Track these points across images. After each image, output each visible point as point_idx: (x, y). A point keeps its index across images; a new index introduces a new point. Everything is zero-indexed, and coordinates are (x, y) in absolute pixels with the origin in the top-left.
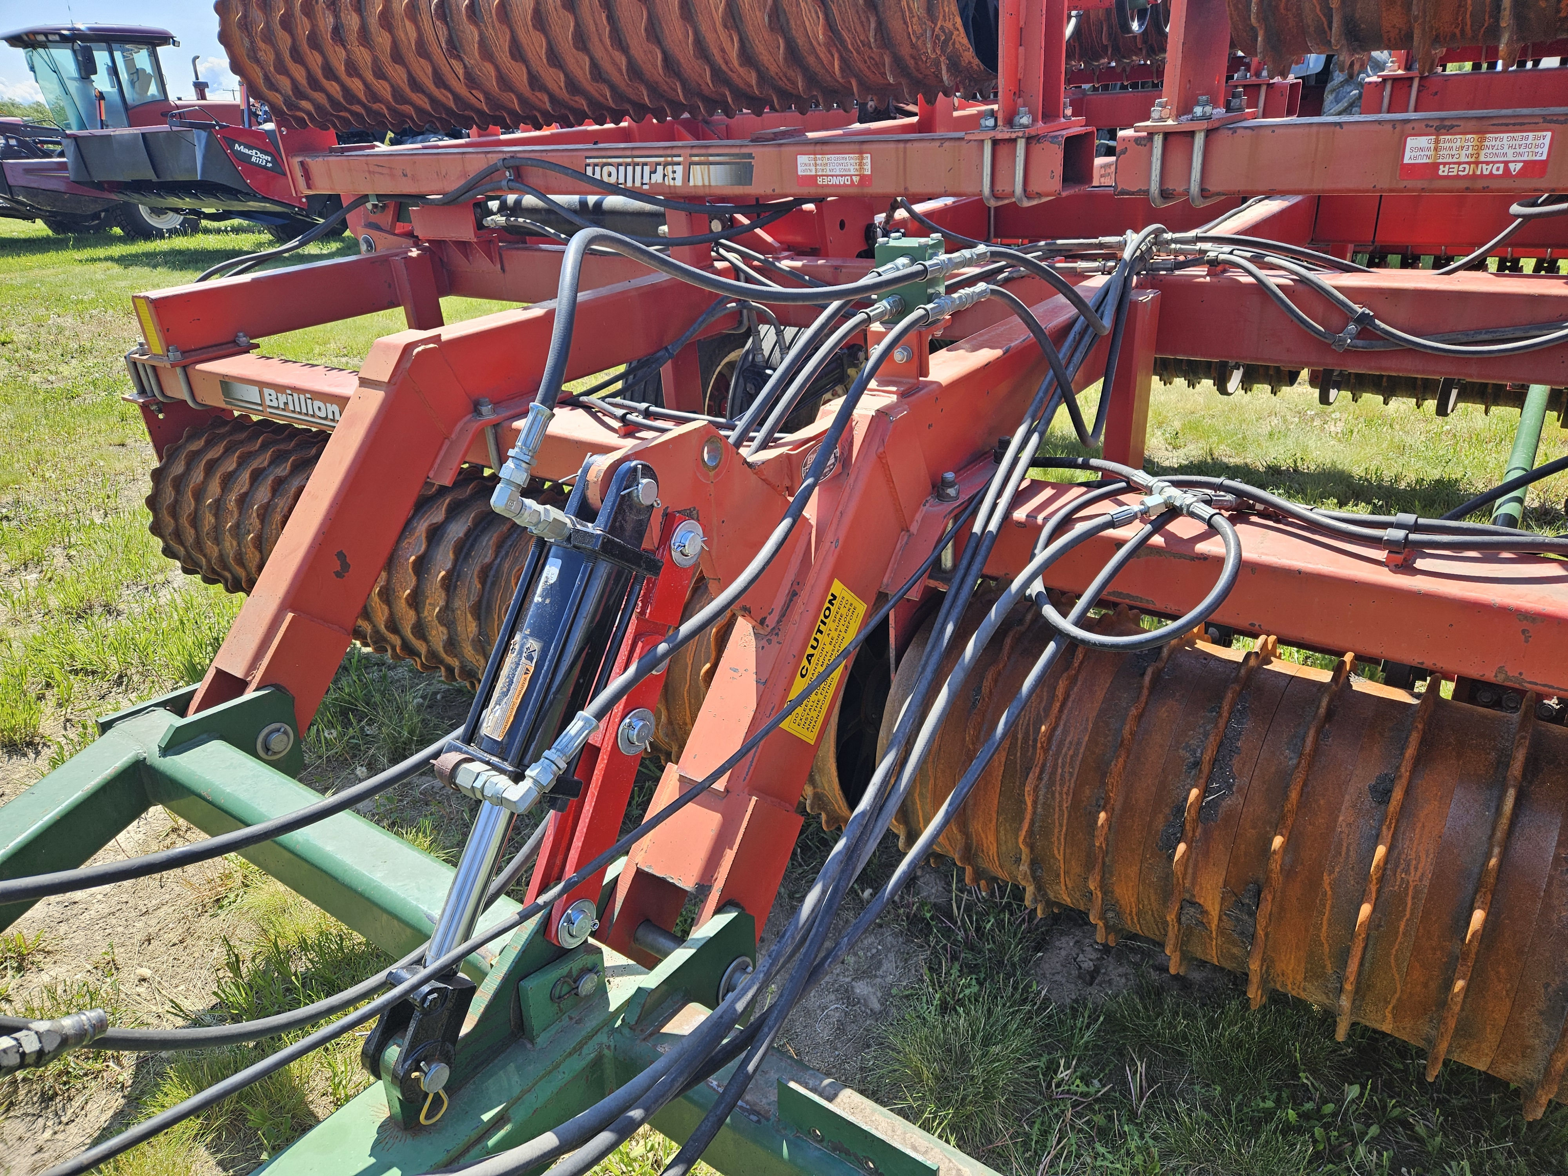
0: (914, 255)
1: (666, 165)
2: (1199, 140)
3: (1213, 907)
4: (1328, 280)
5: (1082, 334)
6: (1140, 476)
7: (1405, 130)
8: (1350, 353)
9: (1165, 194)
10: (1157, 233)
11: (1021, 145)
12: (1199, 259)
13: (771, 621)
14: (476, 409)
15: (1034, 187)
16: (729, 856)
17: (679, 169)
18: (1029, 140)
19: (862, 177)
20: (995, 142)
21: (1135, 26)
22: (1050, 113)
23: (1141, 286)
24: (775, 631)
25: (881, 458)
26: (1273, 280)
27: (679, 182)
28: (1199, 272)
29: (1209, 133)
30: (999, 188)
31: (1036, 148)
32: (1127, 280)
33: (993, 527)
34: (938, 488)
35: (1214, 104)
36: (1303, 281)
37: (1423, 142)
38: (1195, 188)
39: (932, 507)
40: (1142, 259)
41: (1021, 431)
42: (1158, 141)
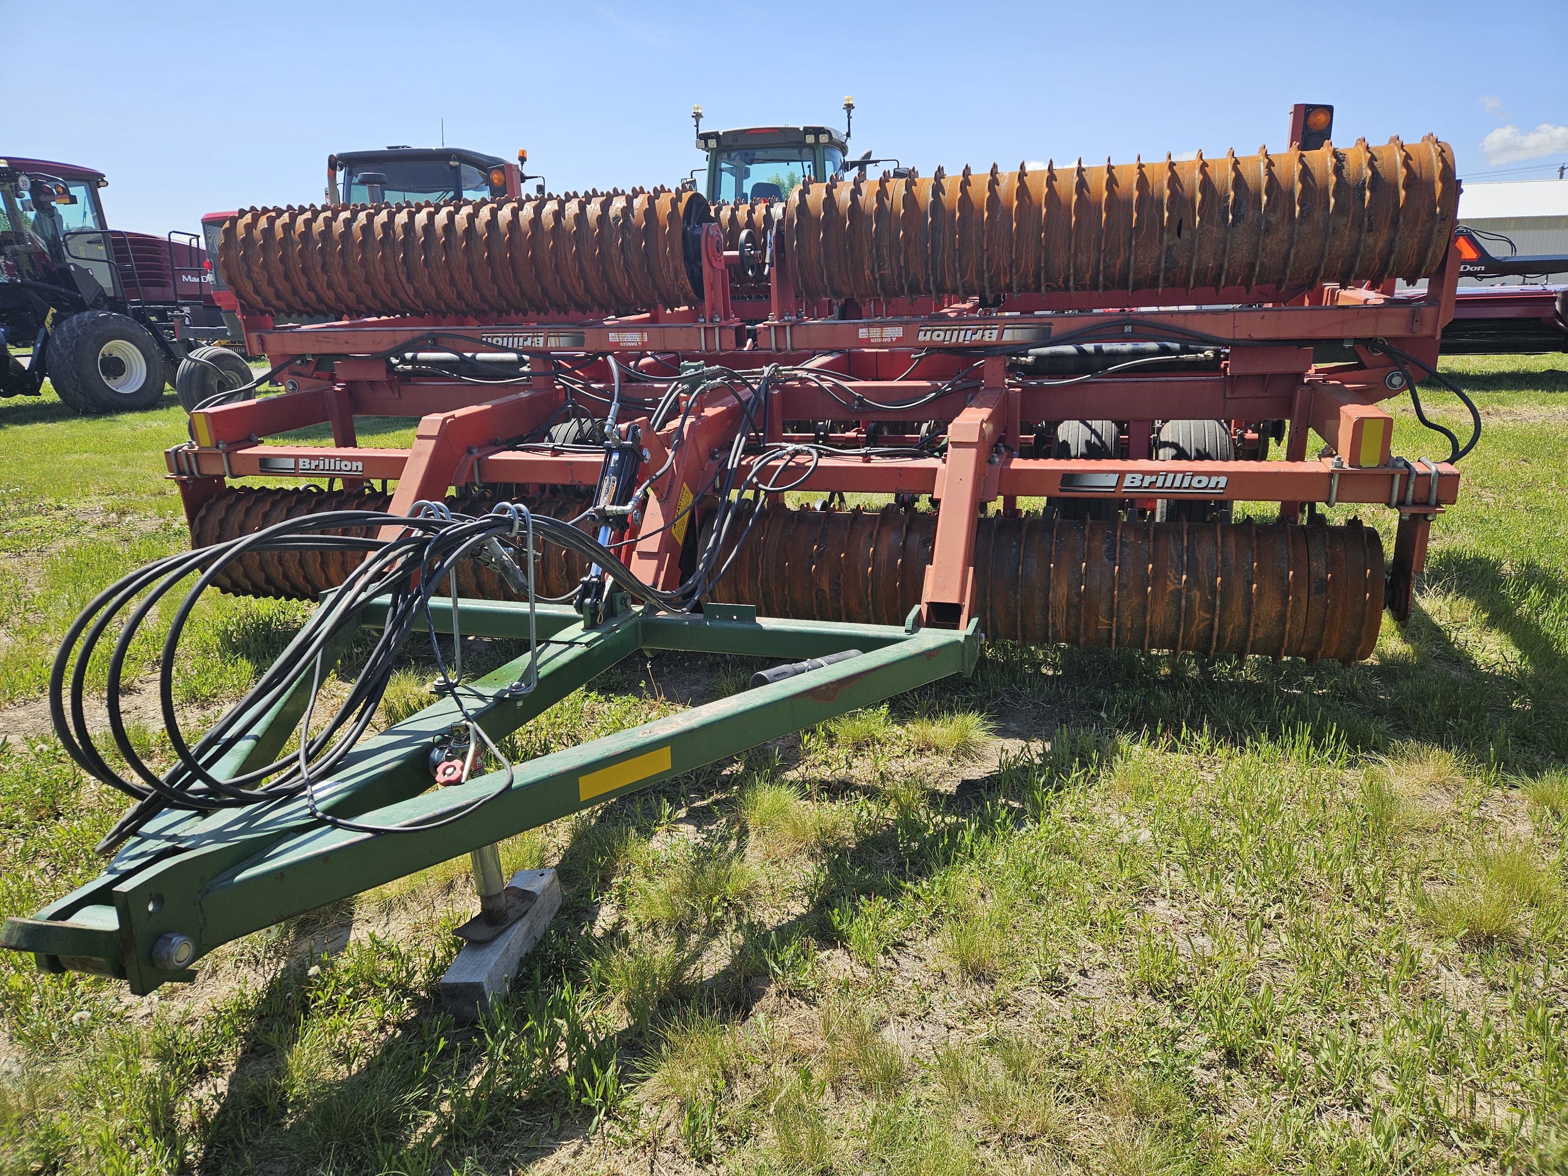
0: (697, 368)
1: (533, 337)
2: (788, 329)
3: (827, 589)
4: (845, 384)
5: (753, 404)
6: (784, 444)
7: (858, 327)
8: (857, 412)
9: (778, 350)
10: (776, 367)
11: (717, 330)
12: (795, 378)
13: (665, 495)
14: (469, 452)
15: (724, 347)
16: (663, 574)
17: (541, 339)
18: (720, 328)
19: (643, 343)
20: (705, 328)
21: (750, 272)
22: (727, 317)
23: (773, 388)
24: (666, 499)
25: (694, 439)
26: (825, 385)
27: (541, 345)
28: (796, 384)
29: (791, 326)
30: (709, 347)
31: (723, 331)
32: (767, 386)
33: (735, 466)
34: (712, 456)
35: (791, 315)
36: (836, 384)
37: (864, 330)
38: (789, 347)
39: (710, 462)
40: (771, 378)
41: (738, 436)
42: (773, 329)
